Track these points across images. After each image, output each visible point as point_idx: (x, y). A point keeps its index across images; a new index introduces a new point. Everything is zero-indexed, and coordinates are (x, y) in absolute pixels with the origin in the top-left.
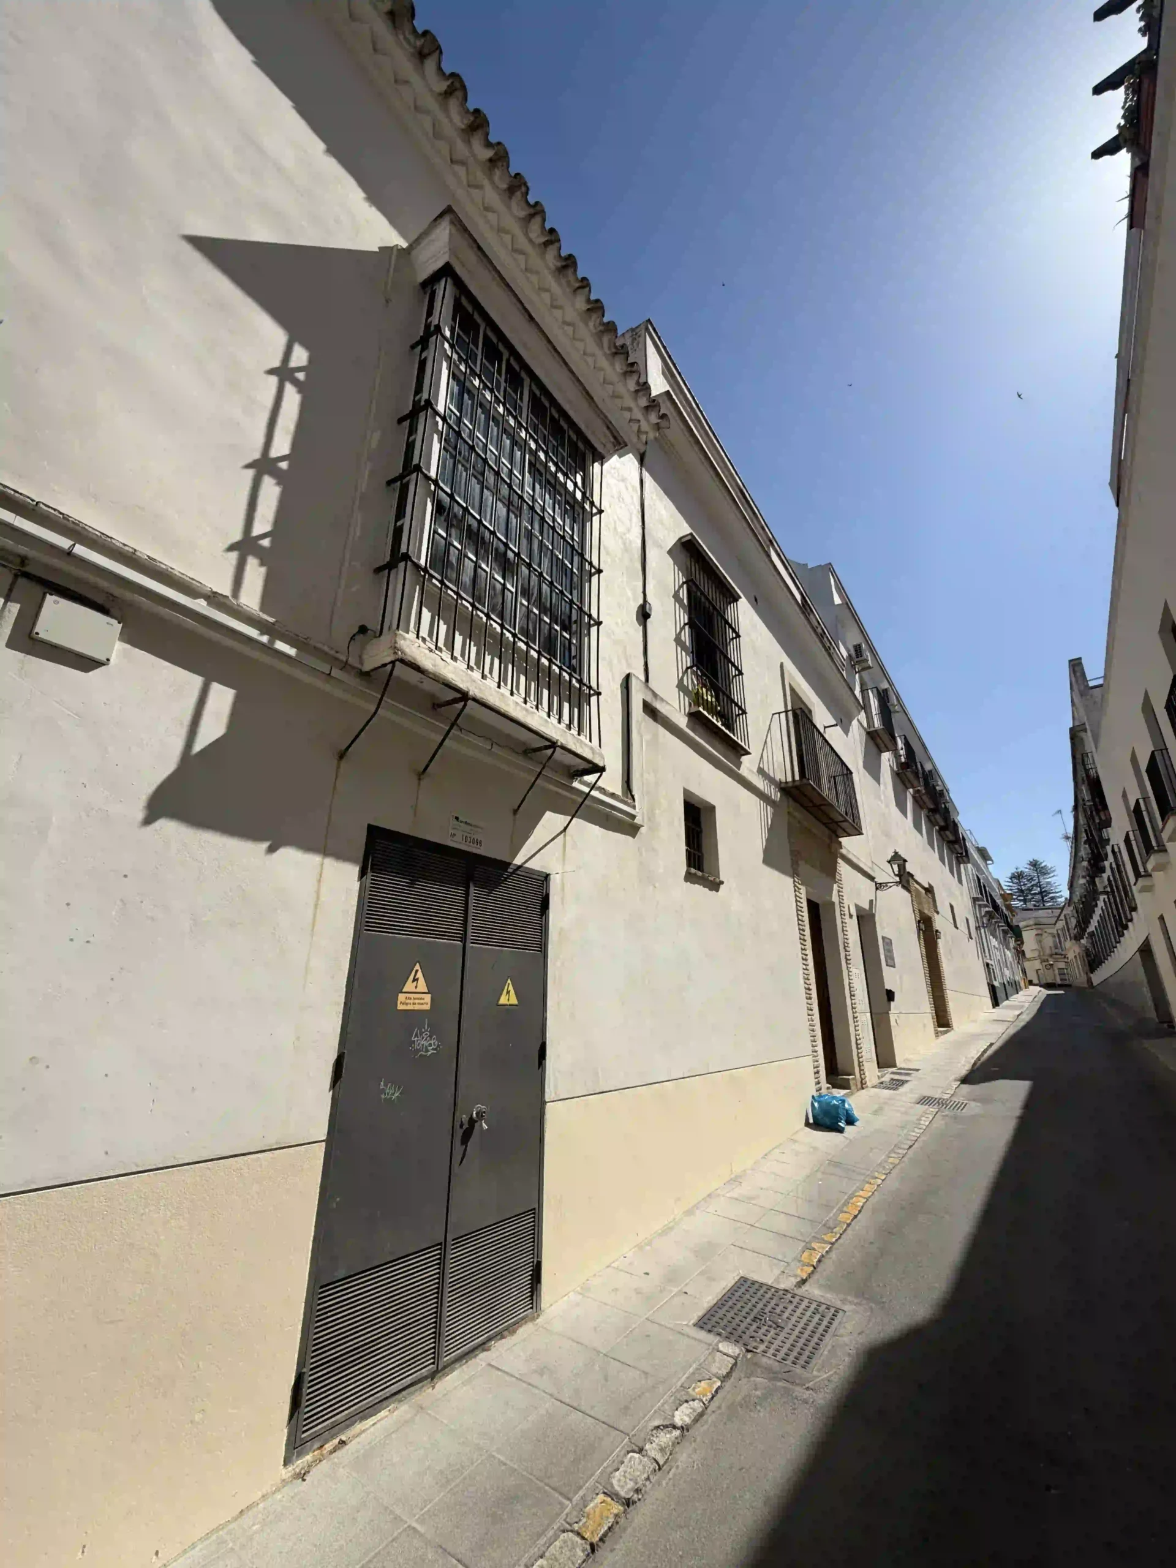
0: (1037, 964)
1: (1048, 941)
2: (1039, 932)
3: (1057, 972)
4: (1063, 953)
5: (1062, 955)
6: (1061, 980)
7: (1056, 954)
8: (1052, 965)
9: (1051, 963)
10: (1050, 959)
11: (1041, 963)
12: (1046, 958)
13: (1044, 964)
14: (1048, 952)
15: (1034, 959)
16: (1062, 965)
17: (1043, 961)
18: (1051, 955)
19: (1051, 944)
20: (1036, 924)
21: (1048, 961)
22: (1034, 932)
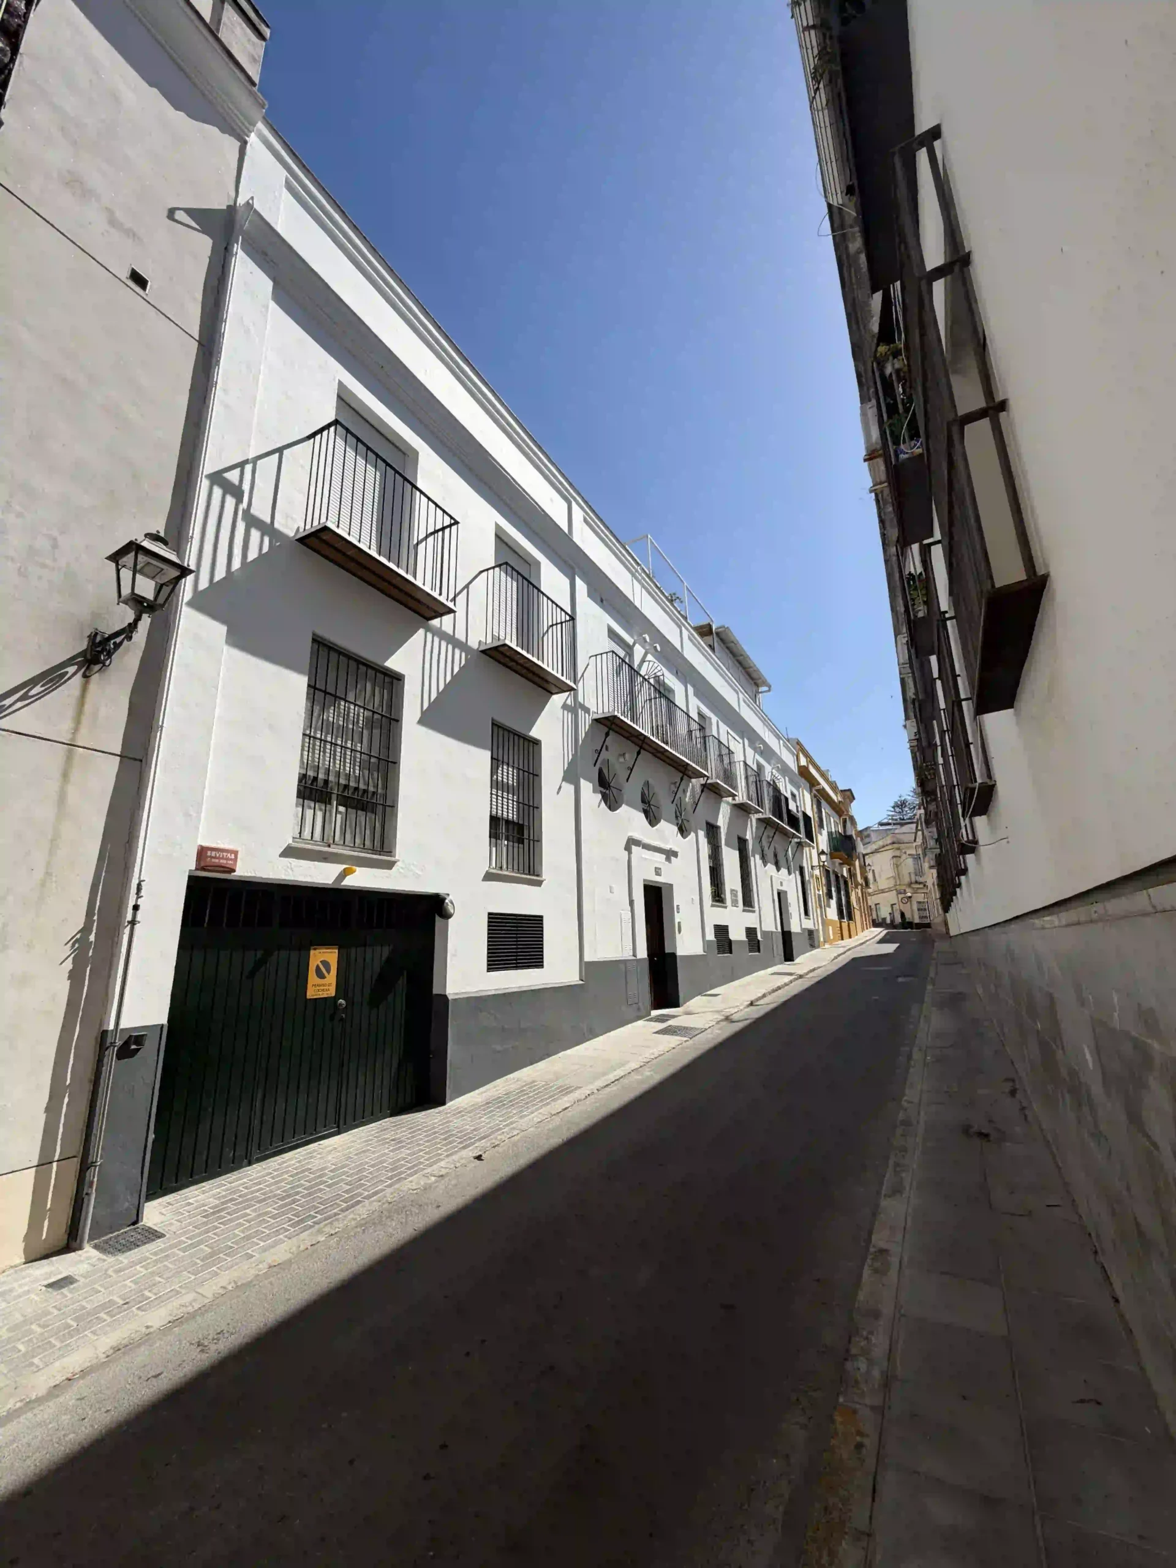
0: (892, 897)
1: (908, 865)
2: (897, 853)
3: (915, 907)
4: (921, 880)
5: (920, 883)
6: (921, 918)
7: (916, 882)
8: (910, 897)
9: (909, 894)
10: (907, 890)
11: (897, 895)
12: (903, 887)
13: (901, 896)
14: (907, 880)
15: (890, 890)
16: (920, 897)
17: (899, 893)
18: (910, 884)
19: (912, 870)
20: (893, 843)
21: (905, 892)
22: (890, 854)
